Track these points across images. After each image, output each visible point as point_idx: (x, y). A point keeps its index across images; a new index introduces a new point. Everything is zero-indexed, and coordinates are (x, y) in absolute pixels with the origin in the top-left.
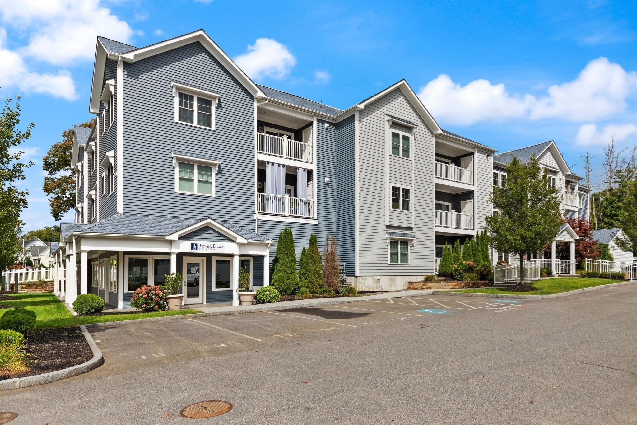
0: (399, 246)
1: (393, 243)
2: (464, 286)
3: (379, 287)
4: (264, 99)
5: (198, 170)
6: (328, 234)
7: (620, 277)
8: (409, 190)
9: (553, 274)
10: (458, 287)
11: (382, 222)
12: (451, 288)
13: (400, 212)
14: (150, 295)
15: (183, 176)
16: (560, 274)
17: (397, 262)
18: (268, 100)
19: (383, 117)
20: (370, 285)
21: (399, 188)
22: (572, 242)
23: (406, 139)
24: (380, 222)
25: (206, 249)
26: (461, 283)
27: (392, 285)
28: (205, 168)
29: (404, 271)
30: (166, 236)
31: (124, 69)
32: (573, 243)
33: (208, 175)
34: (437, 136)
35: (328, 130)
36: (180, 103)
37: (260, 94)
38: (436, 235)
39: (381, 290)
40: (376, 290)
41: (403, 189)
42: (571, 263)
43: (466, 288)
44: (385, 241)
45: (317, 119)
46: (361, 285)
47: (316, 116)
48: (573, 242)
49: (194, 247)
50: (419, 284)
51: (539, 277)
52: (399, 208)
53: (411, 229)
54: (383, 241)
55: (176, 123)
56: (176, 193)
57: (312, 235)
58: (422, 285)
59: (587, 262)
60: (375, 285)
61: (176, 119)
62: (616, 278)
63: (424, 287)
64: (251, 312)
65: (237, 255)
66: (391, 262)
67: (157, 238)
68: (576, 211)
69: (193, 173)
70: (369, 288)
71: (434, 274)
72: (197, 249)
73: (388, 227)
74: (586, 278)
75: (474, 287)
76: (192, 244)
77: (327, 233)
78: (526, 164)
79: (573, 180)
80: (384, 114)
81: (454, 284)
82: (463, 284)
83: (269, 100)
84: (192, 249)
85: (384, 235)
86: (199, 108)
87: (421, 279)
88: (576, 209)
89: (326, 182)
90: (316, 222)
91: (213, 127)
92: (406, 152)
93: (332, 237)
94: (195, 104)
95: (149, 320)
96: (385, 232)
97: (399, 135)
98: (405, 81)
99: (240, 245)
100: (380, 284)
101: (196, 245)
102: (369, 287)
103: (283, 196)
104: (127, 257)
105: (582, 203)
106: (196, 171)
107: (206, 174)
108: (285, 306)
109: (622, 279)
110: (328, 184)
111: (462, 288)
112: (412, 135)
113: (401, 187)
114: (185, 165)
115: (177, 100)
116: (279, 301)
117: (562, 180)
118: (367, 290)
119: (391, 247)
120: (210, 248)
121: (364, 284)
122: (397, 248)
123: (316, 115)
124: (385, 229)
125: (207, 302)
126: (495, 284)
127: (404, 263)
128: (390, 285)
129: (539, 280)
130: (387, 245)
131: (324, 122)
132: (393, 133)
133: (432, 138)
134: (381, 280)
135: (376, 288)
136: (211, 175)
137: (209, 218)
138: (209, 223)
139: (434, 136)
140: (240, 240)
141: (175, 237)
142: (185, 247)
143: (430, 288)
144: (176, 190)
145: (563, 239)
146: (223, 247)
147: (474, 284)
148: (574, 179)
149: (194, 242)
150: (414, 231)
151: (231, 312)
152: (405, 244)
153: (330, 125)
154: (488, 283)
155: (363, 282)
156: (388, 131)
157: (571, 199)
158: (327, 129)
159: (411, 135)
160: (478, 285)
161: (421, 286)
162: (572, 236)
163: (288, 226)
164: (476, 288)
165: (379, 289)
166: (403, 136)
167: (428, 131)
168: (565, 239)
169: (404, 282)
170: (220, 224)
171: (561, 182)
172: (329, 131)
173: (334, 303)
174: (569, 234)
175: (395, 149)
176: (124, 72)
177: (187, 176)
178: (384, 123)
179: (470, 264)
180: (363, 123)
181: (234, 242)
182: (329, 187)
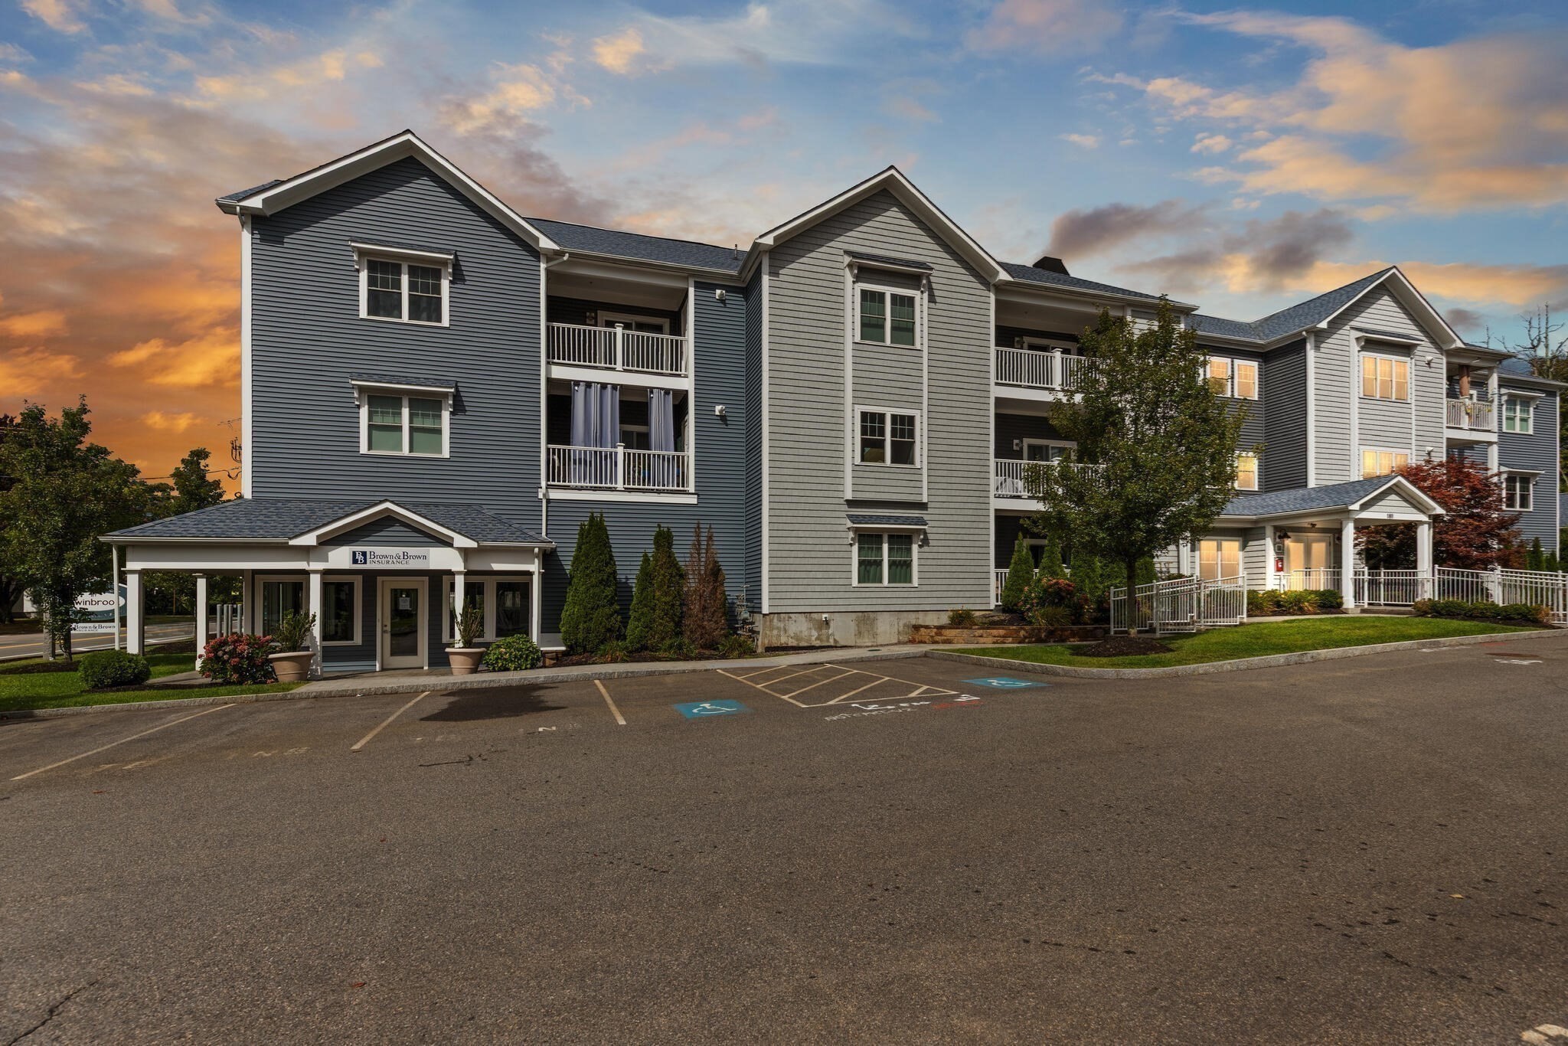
0: (885, 547)
1: (868, 540)
2: (1025, 637)
3: (828, 638)
4: (561, 254)
5: (411, 408)
6: (698, 524)
7: (1526, 616)
8: (911, 419)
9: (1345, 606)
10: (1010, 639)
11: (836, 494)
12: (994, 643)
13: (886, 470)
14: (220, 653)
15: (378, 421)
16: (1366, 606)
17: (881, 581)
18: (567, 255)
19: (840, 259)
20: (801, 632)
21: (882, 416)
22: (1422, 523)
23: (904, 304)
24: (831, 494)
25: (388, 562)
26: (1017, 631)
27: (866, 634)
28: (426, 404)
29: (900, 601)
30: (290, 539)
31: (253, 229)
32: (1426, 526)
33: (434, 416)
34: (1000, 288)
35: (725, 304)
36: (372, 281)
37: (545, 243)
38: (997, 518)
39: (832, 642)
40: (817, 643)
41: (894, 417)
42: (1420, 577)
43: (1029, 643)
44: (844, 535)
45: (695, 282)
46: (775, 632)
47: (693, 276)
48: (1425, 523)
49: (359, 557)
50: (929, 630)
51: (1245, 616)
52: (883, 460)
53: (922, 506)
54: (838, 535)
55: (362, 319)
56: (363, 456)
57: (659, 526)
58: (933, 634)
59: (1439, 574)
60: (815, 634)
61: (363, 313)
62: (1513, 619)
63: (938, 638)
64: (397, 693)
65: (459, 573)
66: (859, 582)
67: (278, 543)
68: (1490, 443)
69: (400, 414)
70: (797, 640)
71: (992, 607)
72: (365, 563)
73: (851, 503)
74: (1428, 619)
75: (1052, 640)
76: (354, 553)
77: (696, 522)
78: (1304, 333)
79: (1475, 363)
80: (842, 252)
81: (1002, 632)
82: (1022, 633)
83: (570, 253)
84: (355, 561)
85: (842, 521)
86: (412, 286)
87: (944, 619)
88: (1494, 438)
89: (717, 413)
90: (693, 500)
91: (446, 322)
92: (904, 331)
93: (707, 530)
94: (405, 279)
95: (149, 705)
96: (844, 514)
97: (882, 295)
98: (896, 170)
99: (465, 552)
100: (830, 632)
101: (364, 554)
102: (797, 637)
103: (613, 450)
104: (260, 581)
105: (1531, 422)
106: (405, 412)
107: (428, 415)
108: (486, 681)
109: (1533, 621)
110: (723, 418)
111: (1019, 643)
112: (922, 292)
113: (889, 412)
114: (383, 401)
115: (364, 276)
116: (526, 669)
117: (1432, 365)
118: (792, 643)
119: (860, 549)
120: (395, 560)
121: (785, 631)
122: (880, 549)
123: (693, 274)
124: (845, 508)
125: (430, 665)
126: (1112, 633)
127: (900, 582)
128: (859, 634)
129: (1242, 624)
130: (851, 545)
131: (713, 287)
132: (864, 293)
133: (986, 293)
134: (832, 624)
135: (817, 639)
136: (440, 416)
137: (386, 500)
138: (387, 510)
139: (992, 288)
140: (461, 541)
141: (310, 539)
142: (340, 558)
143: (948, 642)
144: (364, 449)
145: (1384, 516)
146: (425, 557)
147: (1051, 634)
148: (1479, 358)
149: (359, 549)
150: (930, 511)
151: (347, 691)
152: (902, 540)
153: (727, 292)
154: (1091, 631)
155: (782, 625)
156: (852, 291)
157: (1469, 411)
158: (722, 301)
159: (919, 292)
160: (1061, 636)
161: (932, 637)
162: (1419, 507)
163: (594, 510)
164: (1054, 642)
165: (828, 641)
166: (894, 297)
167: (974, 280)
168: (1390, 516)
169: (901, 624)
170: (407, 509)
171: (1433, 370)
172: (728, 306)
173: (624, 675)
174: (1406, 500)
175: (871, 328)
176: (253, 234)
177: (389, 421)
178: (841, 272)
179: (1057, 583)
180: (781, 278)
181: (450, 545)
182: (727, 425)
